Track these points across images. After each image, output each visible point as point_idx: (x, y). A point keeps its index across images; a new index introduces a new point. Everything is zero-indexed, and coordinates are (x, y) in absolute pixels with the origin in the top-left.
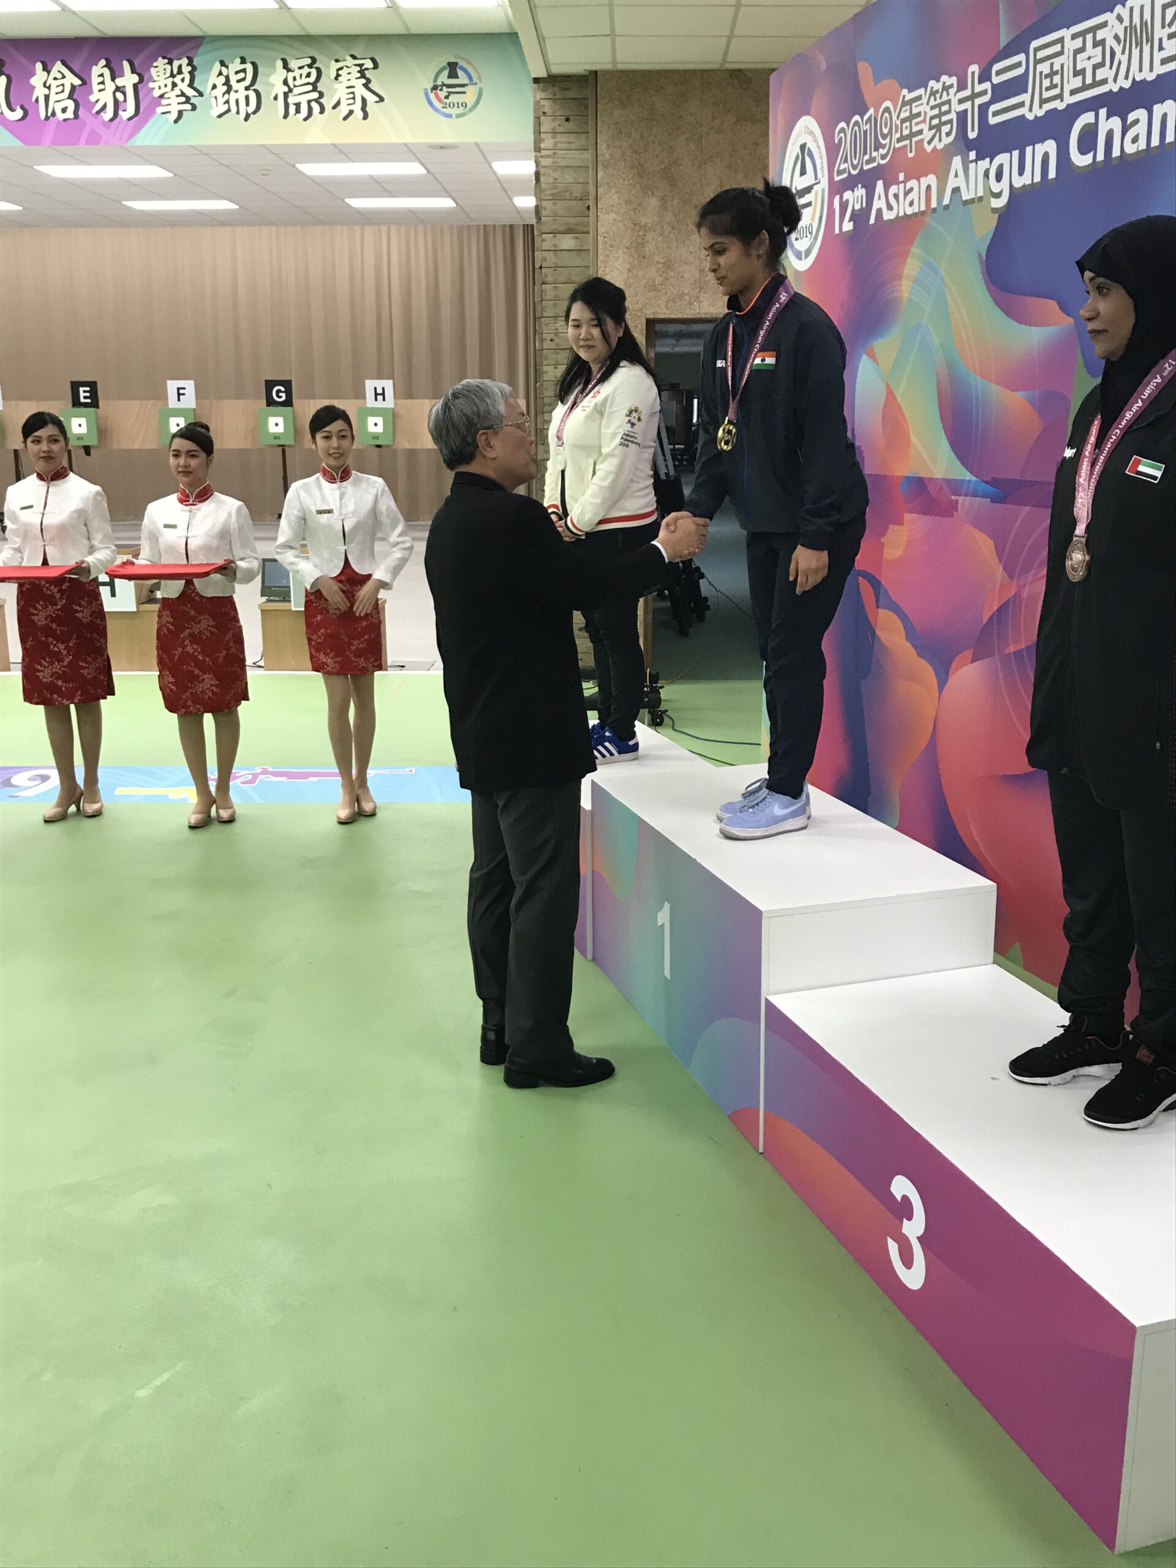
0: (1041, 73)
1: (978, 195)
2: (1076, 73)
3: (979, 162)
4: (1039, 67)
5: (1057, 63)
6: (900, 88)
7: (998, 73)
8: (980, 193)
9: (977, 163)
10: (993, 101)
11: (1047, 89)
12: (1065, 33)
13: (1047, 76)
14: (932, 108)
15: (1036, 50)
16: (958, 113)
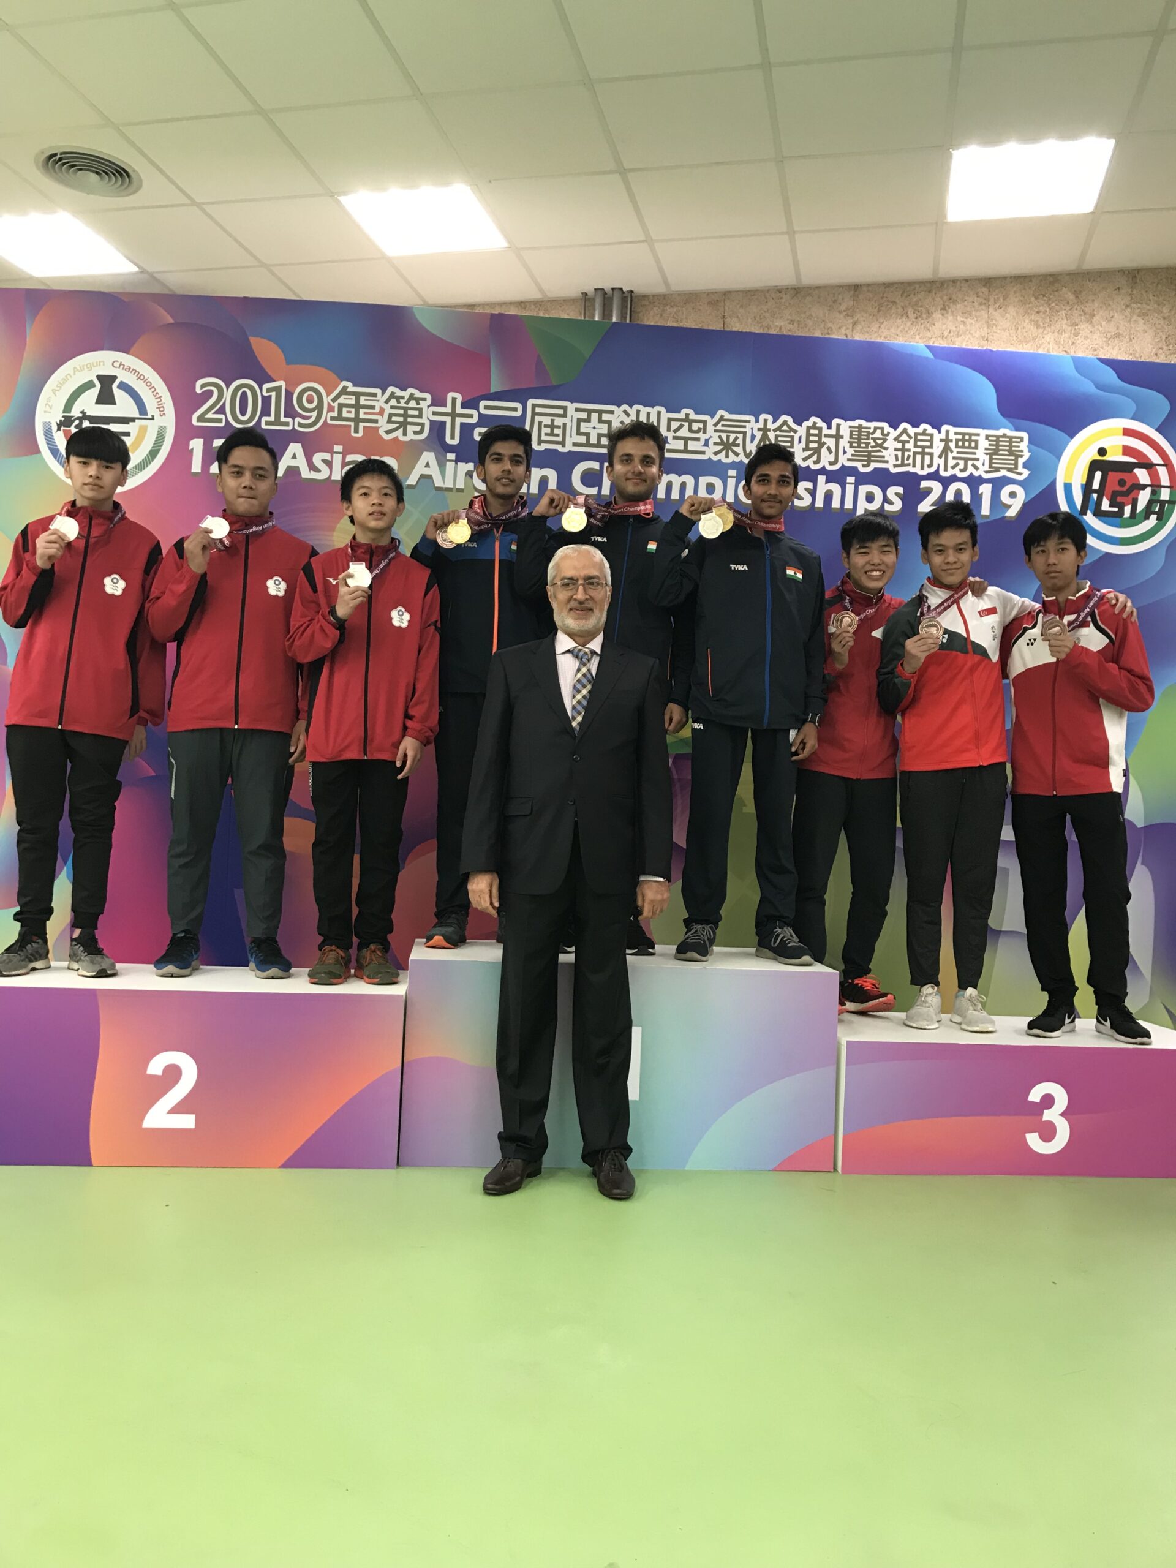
0: (540, 423)
1: (457, 487)
2: (579, 433)
3: (459, 463)
4: (538, 419)
5: (559, 421)
6: (339, 380)
7: (486, 407)
8: (460, 484)
9: (456, 463)
10: (478, 424)
11: (546, 434)
12: (571, 407)
13: (546, 426)
14: (392, 407)
15: (534, 406)
16: (433, 423)
